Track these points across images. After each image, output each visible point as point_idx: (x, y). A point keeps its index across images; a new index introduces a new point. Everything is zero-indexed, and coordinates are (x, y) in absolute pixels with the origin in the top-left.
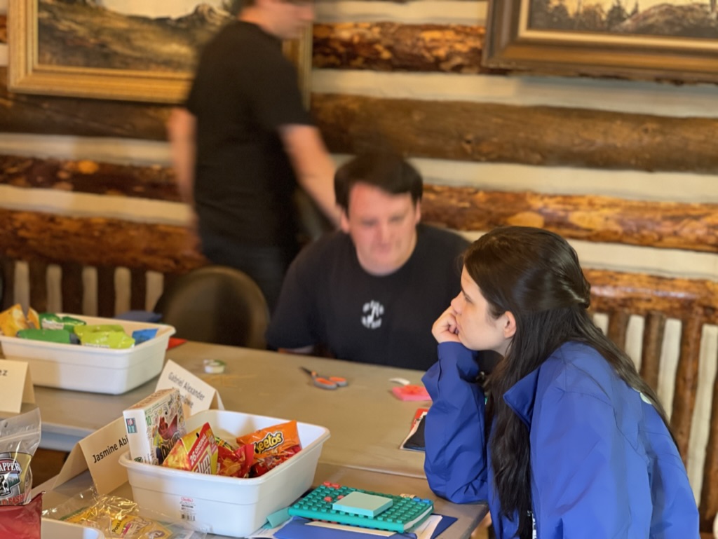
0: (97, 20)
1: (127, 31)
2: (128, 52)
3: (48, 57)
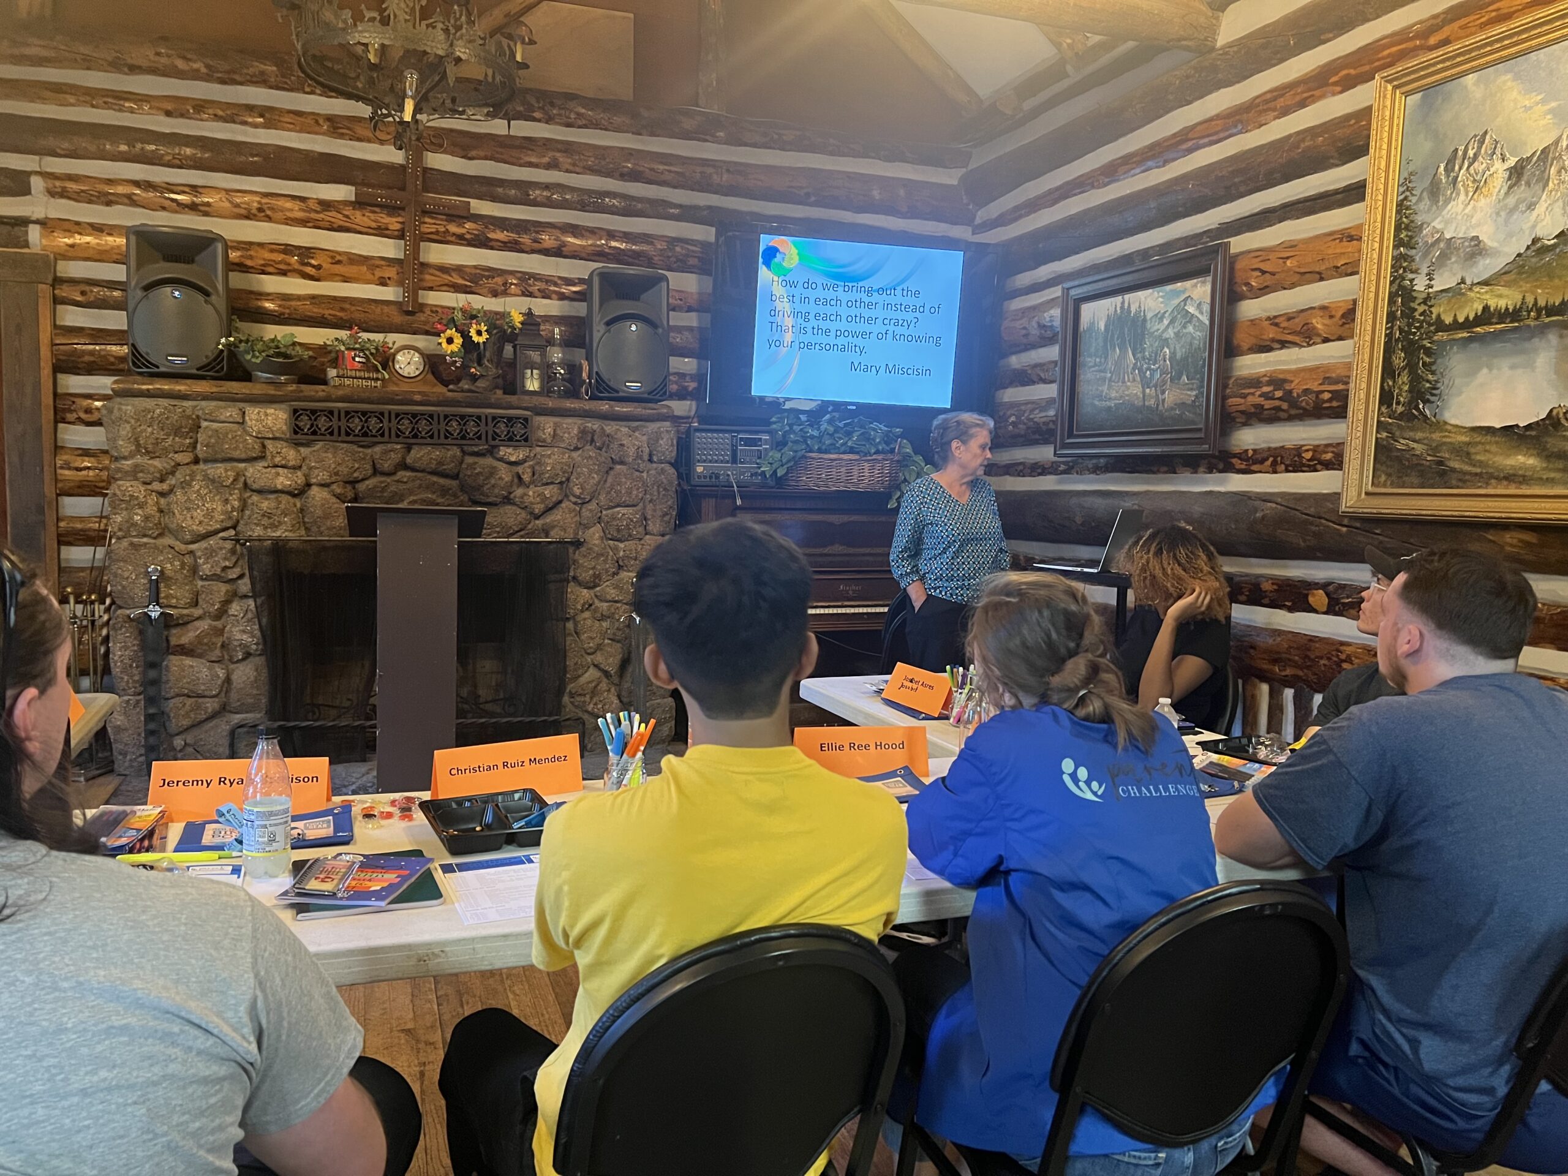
0: (1436, 436)
1: (1468, 444)
2: (1467, 468)
3: (1383, 478)
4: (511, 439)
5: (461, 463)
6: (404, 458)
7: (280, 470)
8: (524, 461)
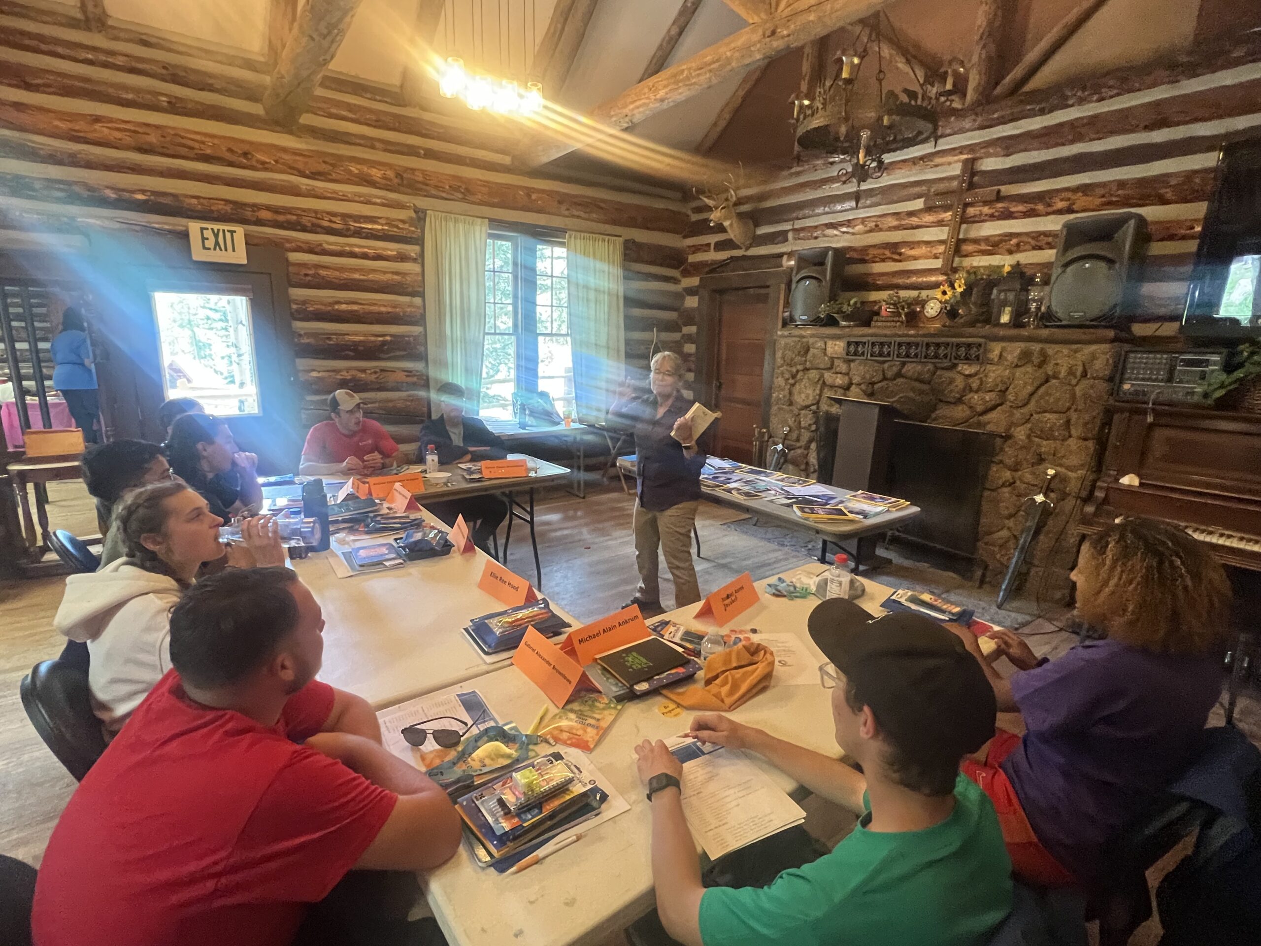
4: (967, 359)
5: (935, 373)
6: (900, 370)
7: (839, 375)
8: (976, 374)
